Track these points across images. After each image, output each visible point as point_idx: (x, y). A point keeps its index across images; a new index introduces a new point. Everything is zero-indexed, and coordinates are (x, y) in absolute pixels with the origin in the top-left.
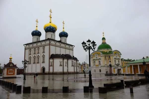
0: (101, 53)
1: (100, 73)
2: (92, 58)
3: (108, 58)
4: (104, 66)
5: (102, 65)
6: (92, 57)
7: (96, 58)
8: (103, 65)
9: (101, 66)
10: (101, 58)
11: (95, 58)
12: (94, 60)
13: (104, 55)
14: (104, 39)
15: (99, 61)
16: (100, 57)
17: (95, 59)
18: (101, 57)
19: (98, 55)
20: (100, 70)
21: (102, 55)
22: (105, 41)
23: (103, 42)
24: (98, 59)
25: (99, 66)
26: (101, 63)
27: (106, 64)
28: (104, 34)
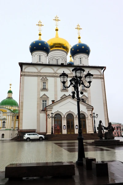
0: (8, 111)
1: (3, 139)
3: (15, 119)
4: (10, 130)
5: (7, 127)
8: (9, 127)
9: (5, 129)
10: (7, 119)
13: (12, 114)
14: (10, 92)
15: (3, 121)
16: (5, 117)
18: (8, 117)
19: (2, 113)
20: (3, 135)
21: (10, 114)
22: (12, 95)
23: (9, 96)
24: (2, 118)
25: (2, 129)
26: (5, 125)
27: (12, 127)
28: (11, 86)
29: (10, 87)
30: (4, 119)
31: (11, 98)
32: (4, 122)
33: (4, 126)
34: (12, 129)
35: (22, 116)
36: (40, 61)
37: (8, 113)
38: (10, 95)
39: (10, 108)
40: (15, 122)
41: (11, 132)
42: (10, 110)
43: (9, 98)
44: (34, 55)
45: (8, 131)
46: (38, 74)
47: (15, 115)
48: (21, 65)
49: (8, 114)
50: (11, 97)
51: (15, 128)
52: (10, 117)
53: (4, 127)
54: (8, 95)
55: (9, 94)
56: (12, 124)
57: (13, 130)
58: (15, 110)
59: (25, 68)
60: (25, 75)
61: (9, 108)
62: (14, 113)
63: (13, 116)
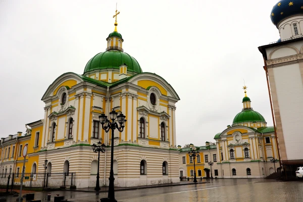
0: (249, 131)
1: (249, 176)
2: (226, 142)
3: (264, 143)
4: (259, 161)
5: (253, 158)
6: (225, 139)
7: (236, 142)
8: (256, 157)
9: (250, 160)
10: (251, 143)
11: (234, 142)
12: (231, 146)
13: (256, 136)
15: (244, 148)
16: (246, 141)
17: (234, 144)
18: (251, 140)
19: (240, 134)
20: (249, 170)
21: (253, 136)
22: (250, 104)
23: (246, 107)
24: (242, 143)
25: (245, 160)
26: (249, 154)
27: (261, 156)
28: (246, 90)
29: (245, 92)
30: (245, 144)
31: (250, 109)
32: (246, 149)
33: (247, 156)
34: (262, 160)
35: (283, 137)
36: (296, 33)
37: (250, 134)
38: (247, 105)
39: (252, 125)
40: (265, 149)
41: (262, 165)
42: (252, 128)
43: (247, 109)
44: (283, 26)
45: (257, 164)
46: (299, 58)
47: (262, 137)
48: (263, 49)
49: (250, 136)
50: (248, 107)
51: (266, 158)
52: (254, 140)
53: (248, 158)
54: (244, 105)
55: (245, 103)
56: (260, 151)
57: (264, 161)
58: (260, 129)
59: (271, 54)
60: (273, 66)
61: (249, 126)
62: (259, 132)
63: (259, 138)
